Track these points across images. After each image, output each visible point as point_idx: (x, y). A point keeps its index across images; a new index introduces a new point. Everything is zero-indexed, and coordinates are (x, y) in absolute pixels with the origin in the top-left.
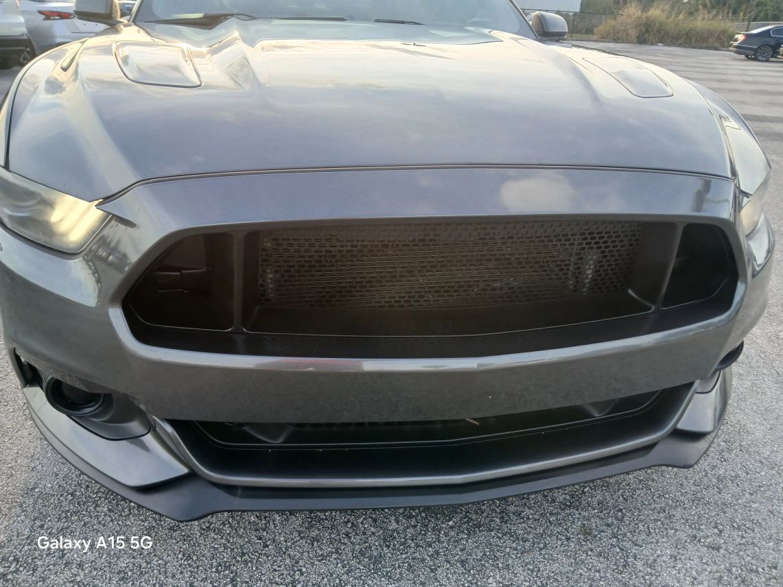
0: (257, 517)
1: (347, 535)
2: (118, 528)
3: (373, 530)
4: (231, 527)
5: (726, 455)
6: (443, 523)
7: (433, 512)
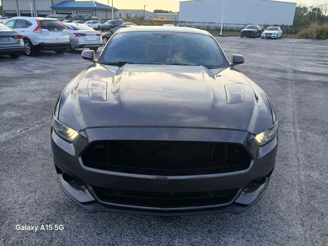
0: (115, 216)
1: (139, 223)
2: (78, 215)
3: (147, 223)
4: (108, 218)
5: (267, 214)
6: (167, 224)
7: (165, 220)
